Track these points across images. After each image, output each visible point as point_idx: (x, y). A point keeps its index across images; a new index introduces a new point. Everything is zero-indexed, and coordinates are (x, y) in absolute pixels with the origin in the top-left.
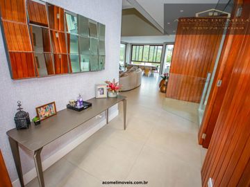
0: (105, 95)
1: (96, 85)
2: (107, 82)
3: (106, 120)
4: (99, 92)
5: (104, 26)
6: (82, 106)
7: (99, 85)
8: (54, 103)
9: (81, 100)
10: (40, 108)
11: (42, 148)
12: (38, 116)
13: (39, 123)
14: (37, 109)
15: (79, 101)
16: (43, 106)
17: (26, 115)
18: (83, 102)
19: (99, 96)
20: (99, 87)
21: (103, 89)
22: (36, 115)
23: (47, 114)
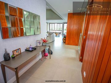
0: (41, 45)
2: (42, 39)
3: (41, 55)
5: (39, 16)
6: (32, 50)
8: (20, 49)
9: (31, 47)
10: (14, 51)
11: (18, 67)
12: (13, 55)
14: (13, 51)
15: (30, 47)
16: (15, 50)
17: (8, 54)
18: (32, 48)
19: (38, 45)
20: (38, 41)
21: (40, 42)
23: (17, 54)
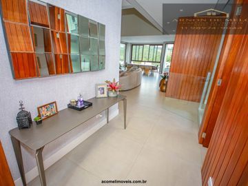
0: (105, 95)
1: (97, 85)
2: (107, 82)
3: (106, 119)
4: (99, 92)
6: (83, 106)
7: (99, 85)
8: (55, 102)
9: (82, 99)
10: (41, 107)
11: (43, 147)
12: (39, 116)
13: (40, 122)
14: (38, 108)
15: (79, 100)
16: (44, 106)
17: (28, 115)
18: (84, 102)
19: (100, 95)
20: (99, 87)
21: (103, 89)
22: (38, 115)
23: (48, 114)
